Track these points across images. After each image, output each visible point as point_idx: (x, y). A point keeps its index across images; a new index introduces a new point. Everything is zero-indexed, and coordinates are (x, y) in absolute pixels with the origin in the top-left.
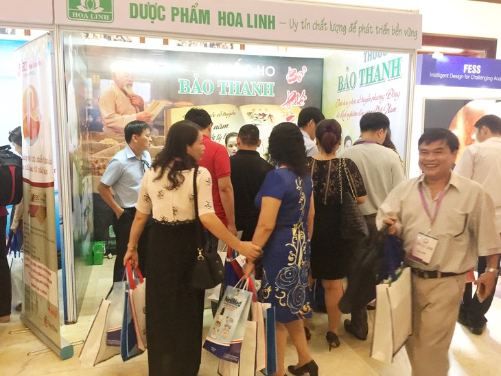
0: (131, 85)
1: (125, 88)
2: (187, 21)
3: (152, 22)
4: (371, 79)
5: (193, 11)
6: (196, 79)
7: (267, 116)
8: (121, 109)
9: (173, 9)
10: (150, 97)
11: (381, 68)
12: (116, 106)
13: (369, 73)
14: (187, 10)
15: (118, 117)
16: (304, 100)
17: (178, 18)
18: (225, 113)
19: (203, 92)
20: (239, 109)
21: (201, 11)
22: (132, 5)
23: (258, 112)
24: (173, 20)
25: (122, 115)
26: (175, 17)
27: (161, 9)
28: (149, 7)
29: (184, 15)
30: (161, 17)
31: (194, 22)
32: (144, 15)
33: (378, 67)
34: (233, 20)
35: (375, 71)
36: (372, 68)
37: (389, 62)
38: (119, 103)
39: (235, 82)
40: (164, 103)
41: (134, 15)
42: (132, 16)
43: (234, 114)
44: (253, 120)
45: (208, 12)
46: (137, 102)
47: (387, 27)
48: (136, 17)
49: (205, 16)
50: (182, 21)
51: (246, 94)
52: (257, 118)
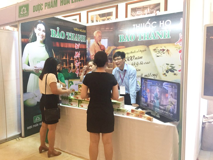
0: (101, 41)
1: (98, 42)
3: (39, 12)
6: (127, 34)
7: (165, 51)
12: (95, 50)
18: (141, 50)
19: (130, 40)
20: (149, 48)
22: (34, 6)
23: (159, 49)
24: (45, 9)
27: (42, 5)
28: (38, 6)
29: (49, 5)
30: (42, 9)
31: (52, 7)
32: (37, 10)
34: (66, 1)
39: (146, 33)
40: (113, 48)
42: (33, 11)
43: (146, 50)
46: (102, 48)
49: (55, 3)
50: (48, 8)
51: (152, 39)
52: (159, 52)
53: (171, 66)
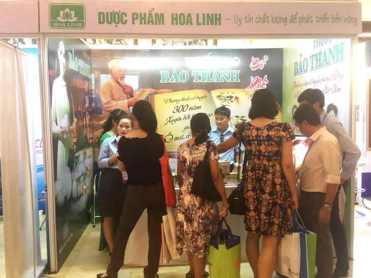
0: (124, 78)
1: (119, 80)
2: (145, 24)
3: (117, 26)
4: (320, 63)
5: (150, 15)
6: (174, 71)
7: (234, 98)
8: (116, 97)
9: (133, 14)
10: (138, 86)
11: (327, 53)
12: (112, 94)
13: (318, 58)
14: (145, 14)
15: (114, 103)
16: (266, 83)
17: (137, 21)
18: (198, 97)
19: (180, 80)
20: (210, 93)
21: (157, 15)
22: (100, 14)
23: (225, 95)
24: (133, 23)
25: (117, 101)
26: (135, 21)
27: (124, 15)
28: (113, 14)
29: (143, 18)
30: (124, 22)
31: (151, 23)
32: (110, 21)
33: (325, 52)
34: (184, 20)
35: (322, 55)
36: (320, 53)
37: (334, 47)
38: (114, 91)
39: (206, 72)
40: (149, 91)
41: (102, 21)
42: (100, 23)
43: (206, 97)
44: (221, 101)
45: (162, 15)
46: (128, 91)
47: (327, 16)
48: (103, 23)
49: (159, 19)
50: (141, 23)
51: (215, 81)
52: (225, 100)
53: (241, 119)
